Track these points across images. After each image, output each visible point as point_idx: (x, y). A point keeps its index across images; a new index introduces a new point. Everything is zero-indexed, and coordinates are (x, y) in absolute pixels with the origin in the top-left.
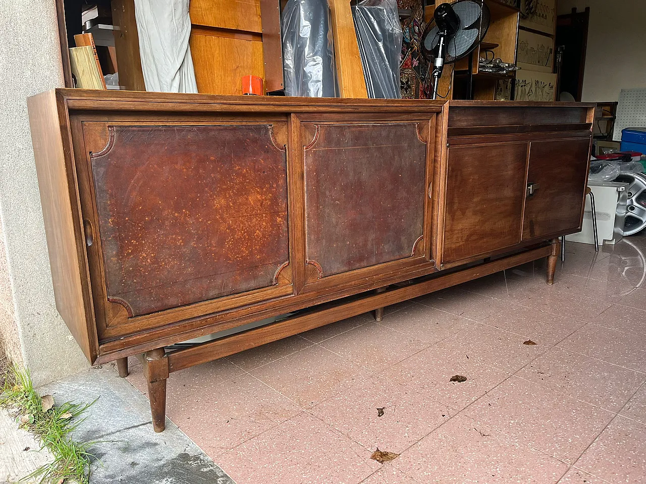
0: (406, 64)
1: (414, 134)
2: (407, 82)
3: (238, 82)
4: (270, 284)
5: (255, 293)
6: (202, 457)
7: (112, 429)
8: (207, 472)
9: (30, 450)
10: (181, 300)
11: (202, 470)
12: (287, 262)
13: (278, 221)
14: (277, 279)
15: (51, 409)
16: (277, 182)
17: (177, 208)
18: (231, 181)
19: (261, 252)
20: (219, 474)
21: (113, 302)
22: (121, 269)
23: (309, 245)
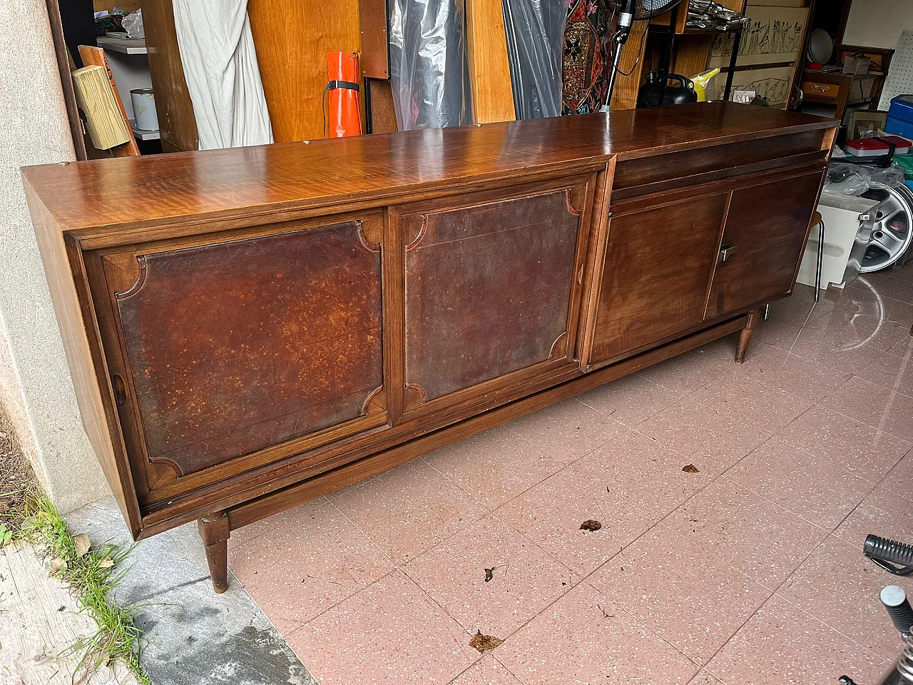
0: (577, 14)
1: (562, 204)
2: (576, 43)
3: (322, 59)
4: (358, 415)
5: (337, 429)
6: (271, 634)
7: (164, 586)
8: (277, 656)
9: (67, 610)
10: (242, 449)
11: (271, 653)
12: (381, 387)
13: (369, 340)
14: (366, 409)
15: (87, 554)
16: (367, 292)
17: (234, 343)
18: (306, 299)
19: (345, 379)
20: (292, 660)
21: (156, 463)
22: (164, 425)
23: (409, 366)
